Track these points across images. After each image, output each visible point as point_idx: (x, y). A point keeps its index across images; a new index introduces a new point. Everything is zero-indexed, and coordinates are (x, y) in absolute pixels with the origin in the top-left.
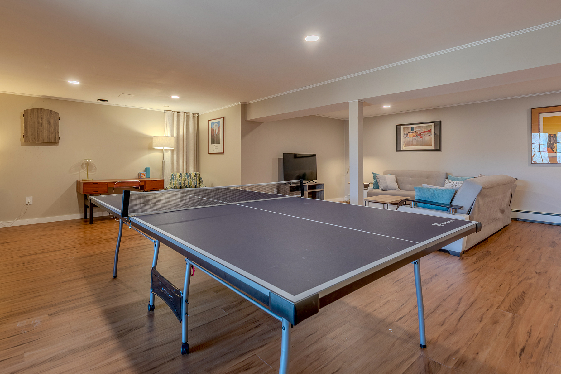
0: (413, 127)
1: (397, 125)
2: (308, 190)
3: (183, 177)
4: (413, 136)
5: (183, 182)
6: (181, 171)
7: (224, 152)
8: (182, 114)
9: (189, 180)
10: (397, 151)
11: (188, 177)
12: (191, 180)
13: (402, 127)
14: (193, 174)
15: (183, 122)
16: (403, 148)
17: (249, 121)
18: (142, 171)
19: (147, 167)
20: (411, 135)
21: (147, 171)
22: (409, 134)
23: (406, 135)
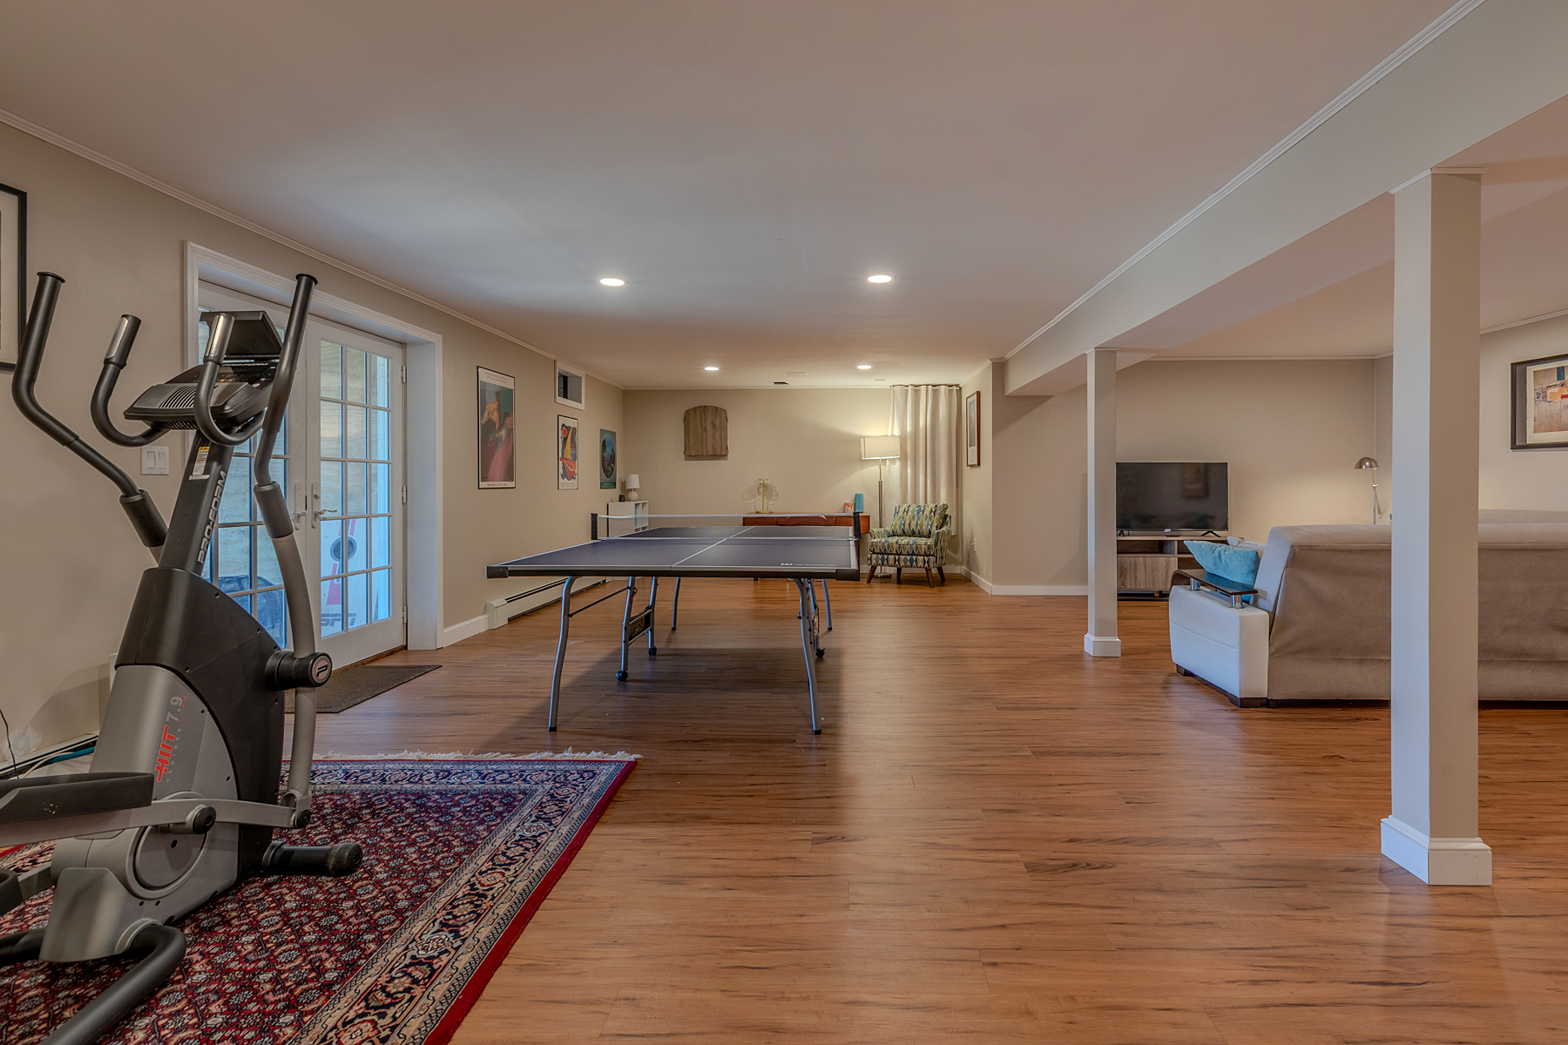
0: (1563, 367)
1: (1514, 365)
2: (1179, 553)
3: (910, 513)
4: (1563, 397)
5: (908, 522)
6: (921, 503)
7: (979, 464)
8: (923, 389)
9: (919, 518)
10: (1514, 447)
11: (918, 513)
12: (922, 518)
13: (1530, 370)
14: (930, 508)
15: (924, 405)
16: (1532, 438)
17: (1009, 397)
18: (850, 500)
19: (858, 493)
20: (1555, 393)
21: (858, 498)
22: (1550, 391)
23: (1541, 396)
